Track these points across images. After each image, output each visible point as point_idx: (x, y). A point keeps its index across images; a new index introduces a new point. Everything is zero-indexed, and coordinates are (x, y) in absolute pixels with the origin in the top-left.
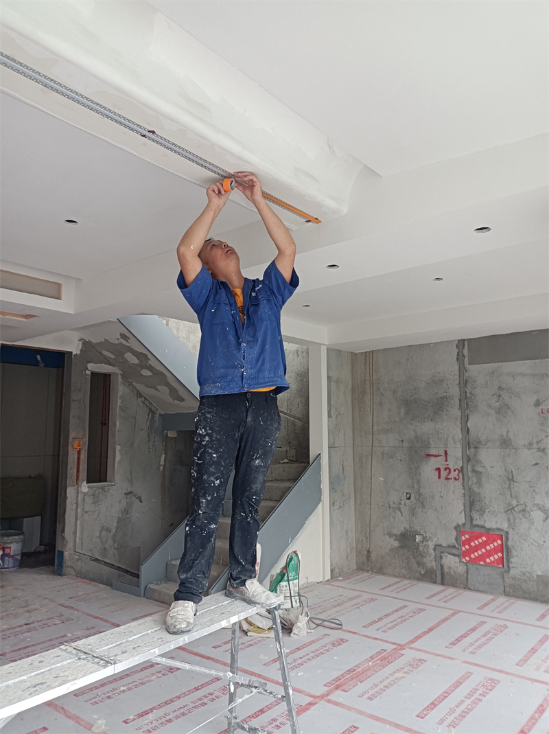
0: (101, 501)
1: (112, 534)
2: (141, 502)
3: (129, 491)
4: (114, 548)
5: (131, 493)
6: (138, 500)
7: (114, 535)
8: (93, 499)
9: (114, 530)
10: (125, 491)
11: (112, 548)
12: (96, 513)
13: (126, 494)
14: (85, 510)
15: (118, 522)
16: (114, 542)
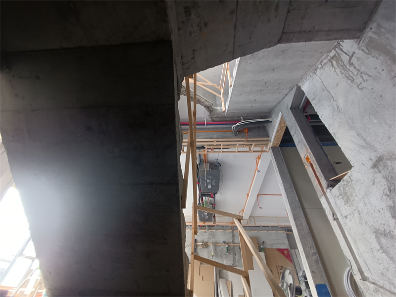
0: (351, 195)
5: (380, 159)
8: (343, 199)
12: (356, 215)
14: (344, 215)
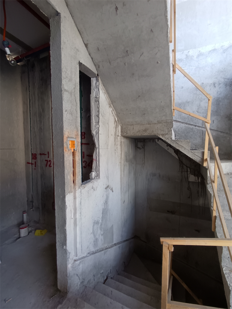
1: (100, 224)
2: (113, 192)
3: (107, 185)
4: (102, 235)
5: (108, 187)
6: (111, 191)
7: (101, 225)
9: (101, 221)
10: (105, 186)
11: (101, 236)
13: (106, 188)
15: (103, 213)
16: (101, 230)
